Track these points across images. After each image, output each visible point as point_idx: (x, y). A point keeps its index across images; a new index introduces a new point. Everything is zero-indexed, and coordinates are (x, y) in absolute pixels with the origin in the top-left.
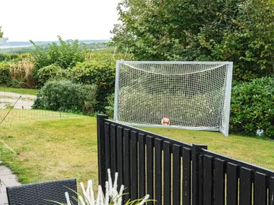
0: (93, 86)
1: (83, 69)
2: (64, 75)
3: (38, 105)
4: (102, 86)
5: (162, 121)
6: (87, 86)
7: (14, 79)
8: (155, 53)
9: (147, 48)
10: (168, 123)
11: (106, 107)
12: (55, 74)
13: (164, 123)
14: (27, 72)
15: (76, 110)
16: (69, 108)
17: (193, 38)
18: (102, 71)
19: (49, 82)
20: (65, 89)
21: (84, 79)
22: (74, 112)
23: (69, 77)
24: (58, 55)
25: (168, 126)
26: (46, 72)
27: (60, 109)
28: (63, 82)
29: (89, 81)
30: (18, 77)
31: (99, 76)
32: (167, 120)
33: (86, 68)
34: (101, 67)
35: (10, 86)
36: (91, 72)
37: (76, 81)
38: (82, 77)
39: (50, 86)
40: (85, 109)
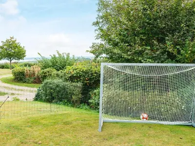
0: (79, 84)
1: (71, 71)
2: (58, 75)
3: (38, 98)
4: (86, 84)
5: (141, 117)
6: (74, 84)
7: (27, 78)
8: (129, 57)
9: (123, 54)
10: (146, 119)
11: (89, 101)
12: (51, 75)
13: (143, 118)
14: (36, 73)
15: (66, 103)
16: (61, 101)
17: (160, 46)
18: (86, 72)
19: (46, 81)
20: (58, 86)
21: (72, 79)
22: (64, 105)
23: (62, 77)
24: (57, 62)
25: (147, 121)
26: (45, 73)
27: (54, 101)
28: (57, 81)
29: (76, 80)
30: (30, 76)
31: (83, 76)
32: (145, 116)
33: (74, 70)
34: (85, 69)
35: (25, 82)
36: (77, 73)
37: (66, 80)
38: (70, 77)
39: (46, 83)
40: (73, 102)
